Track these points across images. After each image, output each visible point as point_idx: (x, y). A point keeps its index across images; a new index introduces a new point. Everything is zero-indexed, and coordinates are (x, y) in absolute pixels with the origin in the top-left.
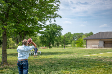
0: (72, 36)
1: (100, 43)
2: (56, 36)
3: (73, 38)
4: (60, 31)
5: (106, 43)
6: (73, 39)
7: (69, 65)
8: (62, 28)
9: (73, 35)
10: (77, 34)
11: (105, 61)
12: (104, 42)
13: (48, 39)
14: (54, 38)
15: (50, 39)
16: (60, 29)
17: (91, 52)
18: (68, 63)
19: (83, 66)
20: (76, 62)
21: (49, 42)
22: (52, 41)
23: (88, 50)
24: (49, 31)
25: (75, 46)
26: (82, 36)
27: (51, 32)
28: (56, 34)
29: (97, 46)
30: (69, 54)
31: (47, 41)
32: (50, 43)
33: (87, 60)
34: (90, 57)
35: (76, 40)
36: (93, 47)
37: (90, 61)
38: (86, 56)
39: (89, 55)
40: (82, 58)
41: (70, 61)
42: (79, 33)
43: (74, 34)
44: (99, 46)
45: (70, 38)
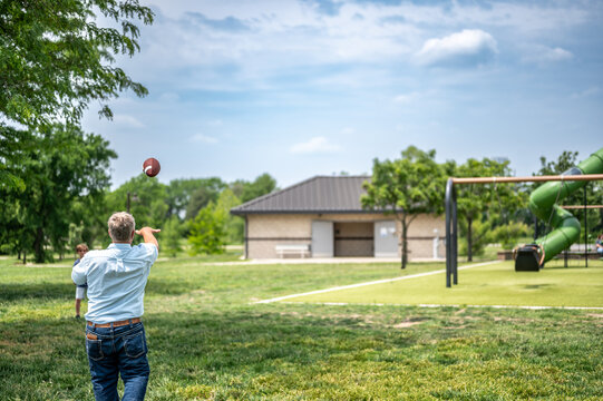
0: (163, 192)
1: (315, 236)
2: (76, 193)
3: (166, 207)
4: (101, 166)
5: (342, 234)
6: (170, 210)
7: (198, 354)
8: (109, 148)
9: (168, 190)
10: (191, 185)
11: (368, 327)
12: (337, 228)
13: (31, 211)
14: (67, 202)
15: (42, 208)
16: (103, 154)
17: (280, 283)
18: (183, 340)
19: (272, 356)
20: (229, 338)
21: (34, 227)
22: (51, 224)
23: (261, 273)
24: (34, 163)
25: (180, 250)
26: (214, 198)
27: (48, 171)
28: (76, 183)
29: (302, 248)
30: (168, 293)
31: (21, 220)
32: (39, 230)
33: (277, 325)
34: (288, 306)
35: (183, 214)
36: (278, 256)
37: (299, 330)
38: (266, 302)
39: (280, 299)
40: (246, 315)
41: (191, 330)
42: (199, 181)
43: (175, 184)
44: (310, 248)
45: (155, 204)
